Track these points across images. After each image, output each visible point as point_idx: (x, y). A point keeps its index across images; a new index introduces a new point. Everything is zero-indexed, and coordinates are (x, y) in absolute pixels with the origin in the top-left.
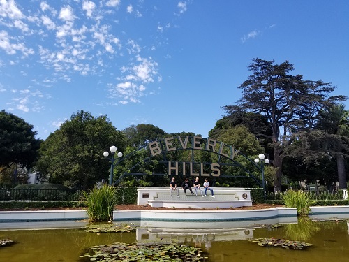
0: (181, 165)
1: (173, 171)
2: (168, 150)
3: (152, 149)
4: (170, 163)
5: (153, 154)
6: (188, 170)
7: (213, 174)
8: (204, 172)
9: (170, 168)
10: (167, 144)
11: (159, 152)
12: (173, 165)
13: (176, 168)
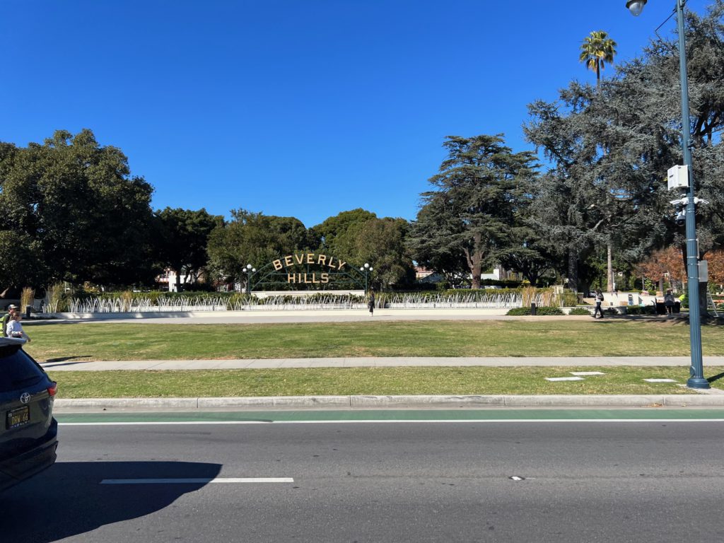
0: (297, 276)
1: (291, 281)
2: (288, 265)
3: (275, 266)
4: (289, 275)
5: (277, 269)
6: (303, 278)
7: (322, 281)
8: (316, 279)
9: (289, 278)
10: (287, 261)
11: (281, 267)
12: (291, 276)
13: (294, 278)
